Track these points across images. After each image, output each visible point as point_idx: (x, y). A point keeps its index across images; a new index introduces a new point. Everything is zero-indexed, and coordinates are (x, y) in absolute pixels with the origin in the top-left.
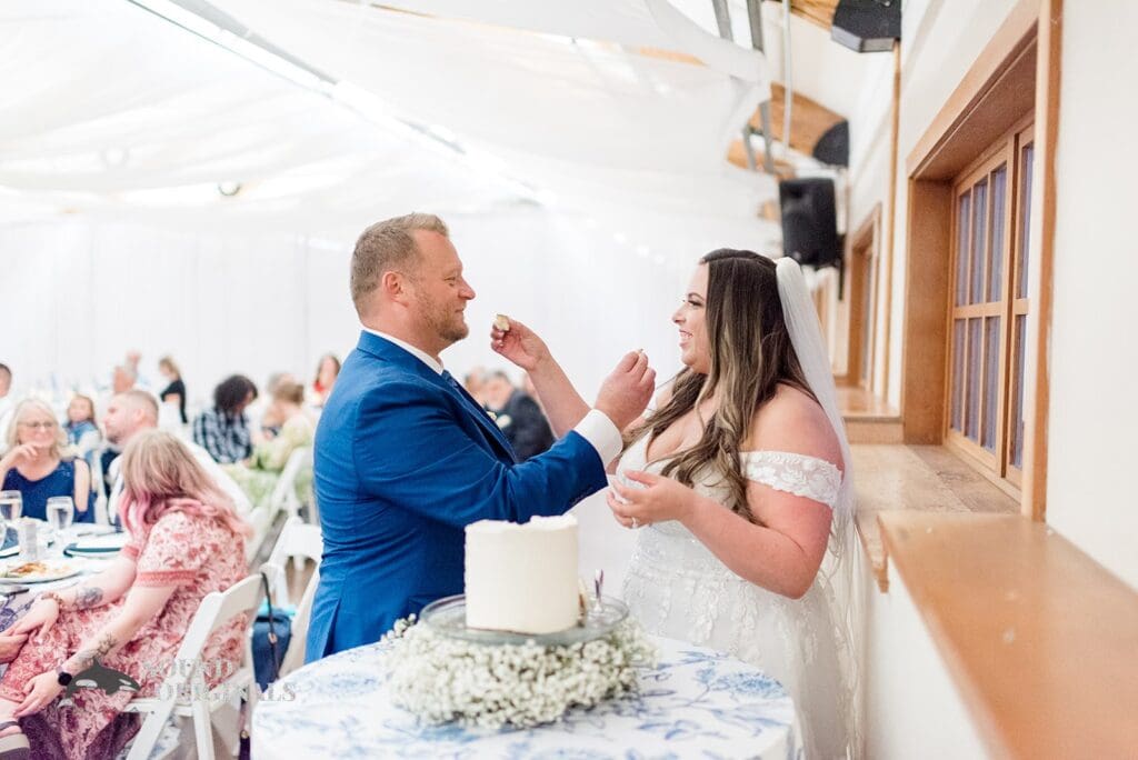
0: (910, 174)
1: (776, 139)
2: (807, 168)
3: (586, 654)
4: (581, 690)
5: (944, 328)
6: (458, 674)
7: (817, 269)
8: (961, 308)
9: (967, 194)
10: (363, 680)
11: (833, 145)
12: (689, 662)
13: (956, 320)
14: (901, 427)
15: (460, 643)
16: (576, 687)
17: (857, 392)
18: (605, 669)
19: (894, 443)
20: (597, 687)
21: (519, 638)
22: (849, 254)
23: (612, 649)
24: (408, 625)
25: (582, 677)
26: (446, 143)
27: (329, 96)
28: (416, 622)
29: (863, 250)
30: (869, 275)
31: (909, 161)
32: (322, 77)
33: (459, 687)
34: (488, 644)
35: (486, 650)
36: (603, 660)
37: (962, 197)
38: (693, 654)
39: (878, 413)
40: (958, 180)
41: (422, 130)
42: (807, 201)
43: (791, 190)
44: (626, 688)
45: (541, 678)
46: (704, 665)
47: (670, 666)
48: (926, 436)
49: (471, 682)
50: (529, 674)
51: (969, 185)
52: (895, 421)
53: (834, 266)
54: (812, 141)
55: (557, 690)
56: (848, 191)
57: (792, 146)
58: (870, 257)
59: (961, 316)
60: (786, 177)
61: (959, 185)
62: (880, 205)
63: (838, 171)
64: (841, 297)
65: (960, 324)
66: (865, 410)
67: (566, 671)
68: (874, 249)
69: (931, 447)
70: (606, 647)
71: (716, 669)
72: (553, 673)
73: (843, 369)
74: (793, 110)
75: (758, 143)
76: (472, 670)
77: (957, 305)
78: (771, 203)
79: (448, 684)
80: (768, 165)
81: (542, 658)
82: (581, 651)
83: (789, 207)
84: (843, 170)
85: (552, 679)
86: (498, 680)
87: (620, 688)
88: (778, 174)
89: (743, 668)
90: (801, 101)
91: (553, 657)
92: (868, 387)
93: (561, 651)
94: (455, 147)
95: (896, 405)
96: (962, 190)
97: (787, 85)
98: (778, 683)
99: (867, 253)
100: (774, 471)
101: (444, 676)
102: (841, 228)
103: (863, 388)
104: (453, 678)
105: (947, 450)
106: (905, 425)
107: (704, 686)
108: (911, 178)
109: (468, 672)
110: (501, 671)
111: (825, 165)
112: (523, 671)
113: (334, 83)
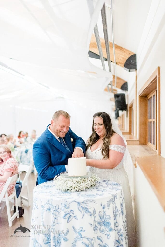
0: (139, 95)
1: (113, 86)
2: (120, 91)
3: (88, 179)
4: (88, 185)
5: (146, 123)
6: (68, 183)
7: (122, 111)
8: (149, 120)
9: (149, 99)
10: (50, 186)
11: (124, 87)
12: (104, 182)
13: (148, 122)
14: (139, 142)
15: (67, 178)
16: (87, 185)
17: (131, 135)
18: (91, 182)
19: (138, 145)
20: (90, 185)
21: (77, 177)
22: (128, 108)
23: (92, 179)
24: (58, 176)
25: (88, 183)
26: (45, 86)
27: (23, 78)
28: (59, 176)
29: (131, 108)
30: (132, 112)
31: (139, 93)
32: (21, 74)
33: (68, 185)
34: (72, 178)
35: (72, 179)
36: (91, 180)
37: (148, 99)
38: (104, 180)
39: (135, 139)
40: (148, 96)
41: (41, 84)
42: (120, 98)
43: (117, 96)
44: (94, 185)
45: (81, 183)
46: (106, 182)
47: (101, 182)
48: (144, 143)
49: (70, 184)
50: (79, 183)
51: (149, 97)
52: (138, 141)
53: (125, 110)
54: (120, 86)
55: (84, 185)
56: (128, 96)
57: (116, 87)
58: (132, 109)
59: (149, 121)
60: (116, 93)
61: (148, 97)
62: (134, 100)
63: (126, 92)
64: (127, 117)
65: (149, 122)
66: (132, 139)
67: (85, 182)
68: (133, 108)
69: (144, 145)
70: (91, 178)
71: (109, 182)
72: (83, 182)
73: (128, 131)
74: (116, 80)
75: (110, 86)
76: (70, 182)
77: (148, 119)
78: (113, 98)
79: (66, 185)
80: (112, 90)
81: (81, 180)
82: (87, 179)
83: (116, 99)
84: (127, 92)
85: (83, 183)
86: (74, 184)
87: (93, 185)
88: (114, 93)
89: (113, 182)
90: (118, 78)
91: (83, 180)
92: (133, 134)
93: (84, 179)
94: (48, 87)
95: (138, 138)
96: (148, 98)
97: (115, 75)
98: (119, 184)
99: (132, 108)
100: (117, 148)
101: (65, 184)
102: (127, 103)
103: (132, 135)
104: (67, 184)
105: (147, 146)
106: (140, 141)
107: (107, 185)
108: (139, 96)
109: (69, 183)
110: (75, 182)
111: (123, 91)
112: (78, 182)
113: (24, 76)
